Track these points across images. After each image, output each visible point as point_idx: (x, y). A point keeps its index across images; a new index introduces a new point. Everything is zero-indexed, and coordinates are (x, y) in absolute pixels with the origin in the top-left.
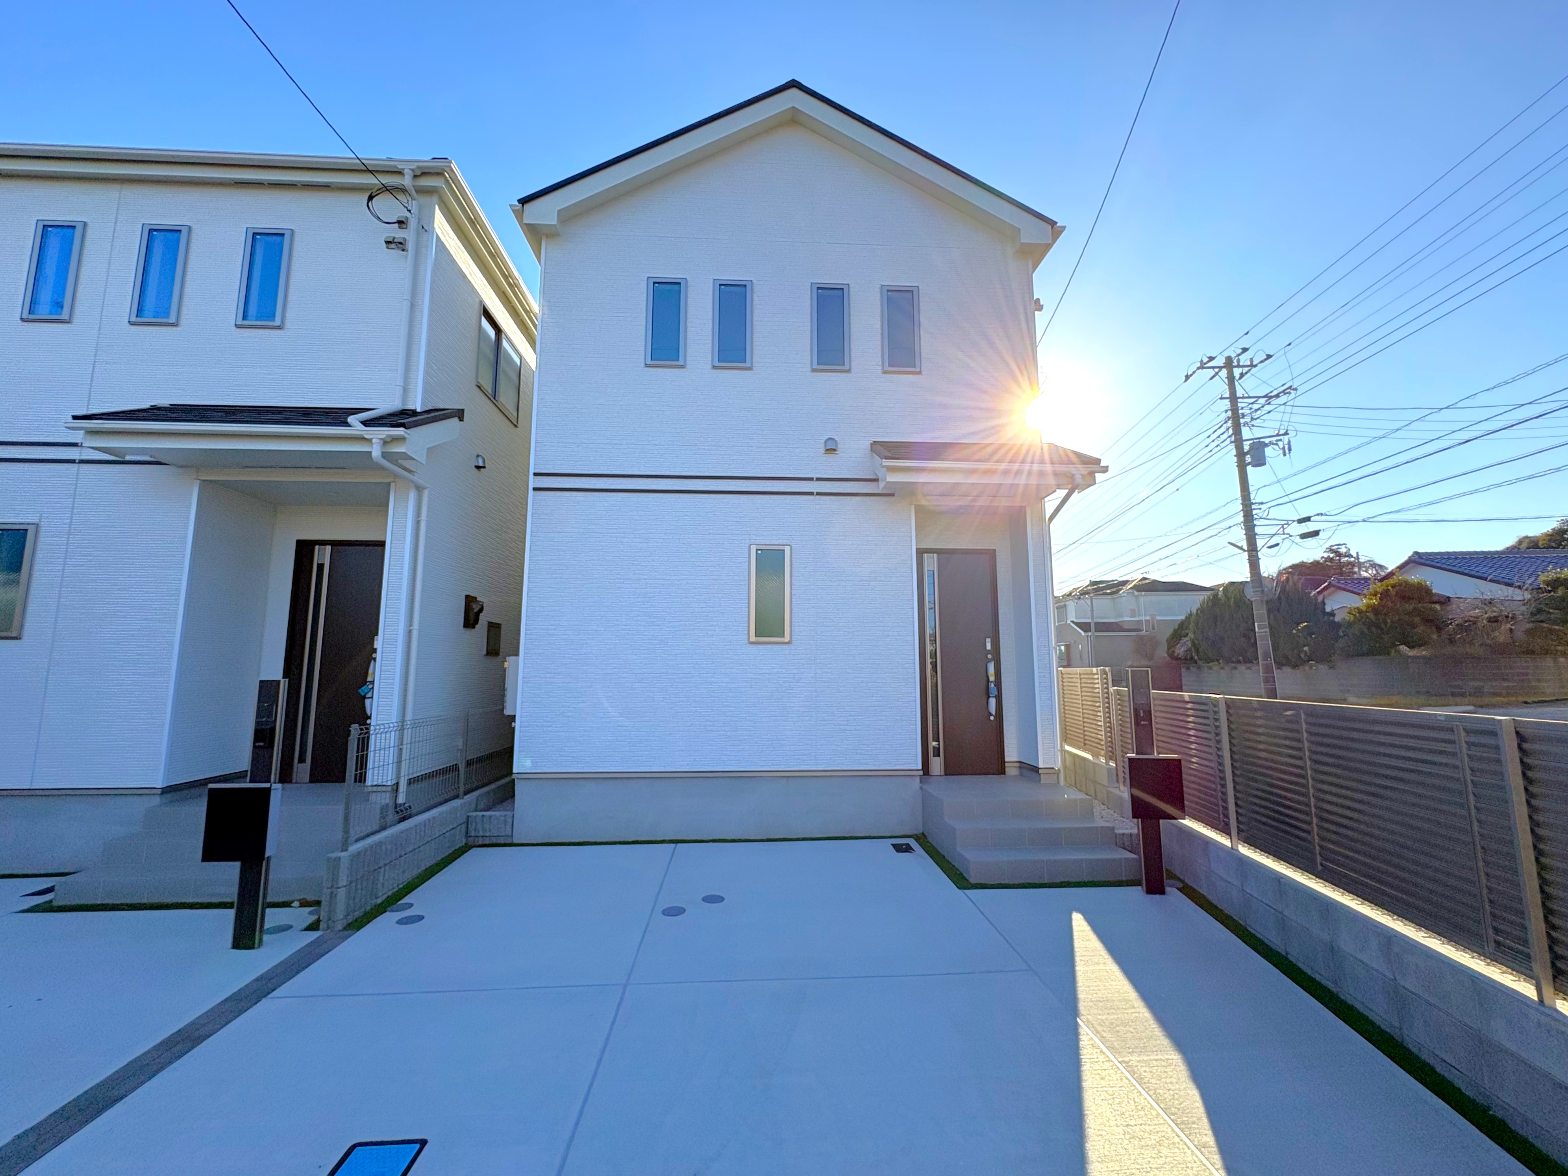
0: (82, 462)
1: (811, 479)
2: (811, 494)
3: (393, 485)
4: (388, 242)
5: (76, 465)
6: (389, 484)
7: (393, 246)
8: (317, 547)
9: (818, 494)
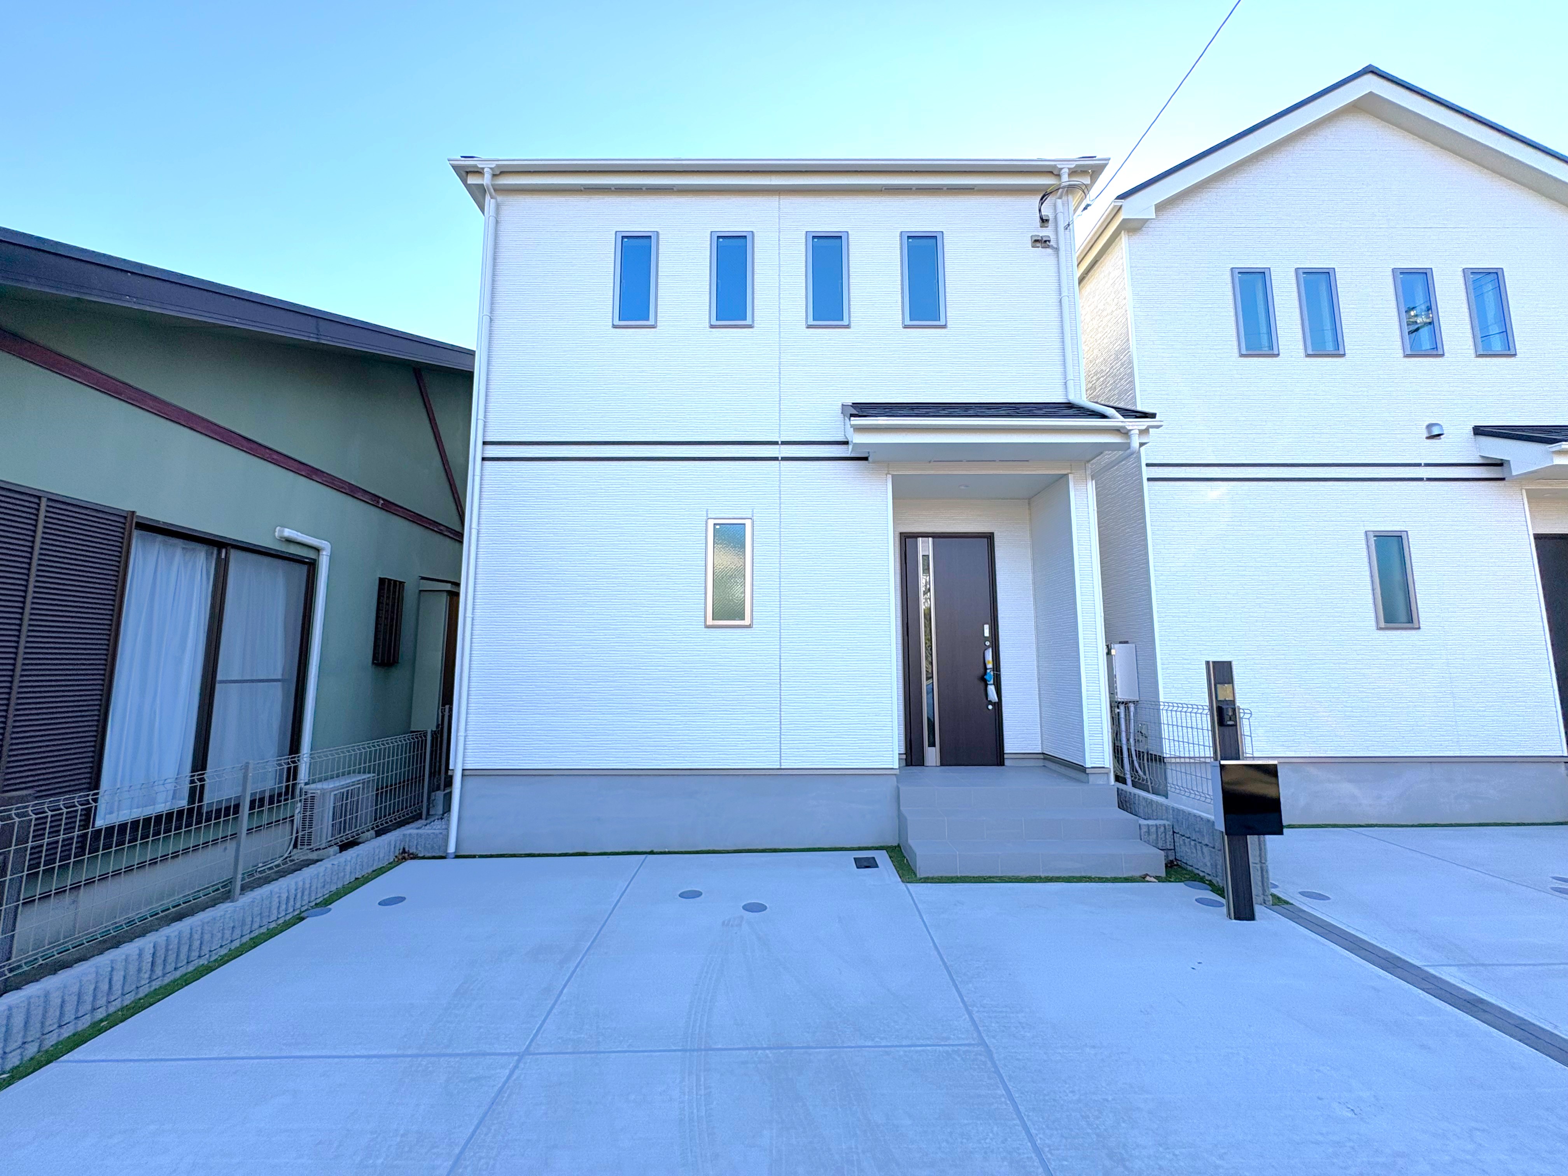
0: (785, 459)
1: (1419, 465)
2: (1421, 479)
3: (1070, 476)
4: (1036, 241)
6: (1067, 475)
7: (1038, 244)
8: (920, 539)
9: (1429, 479)
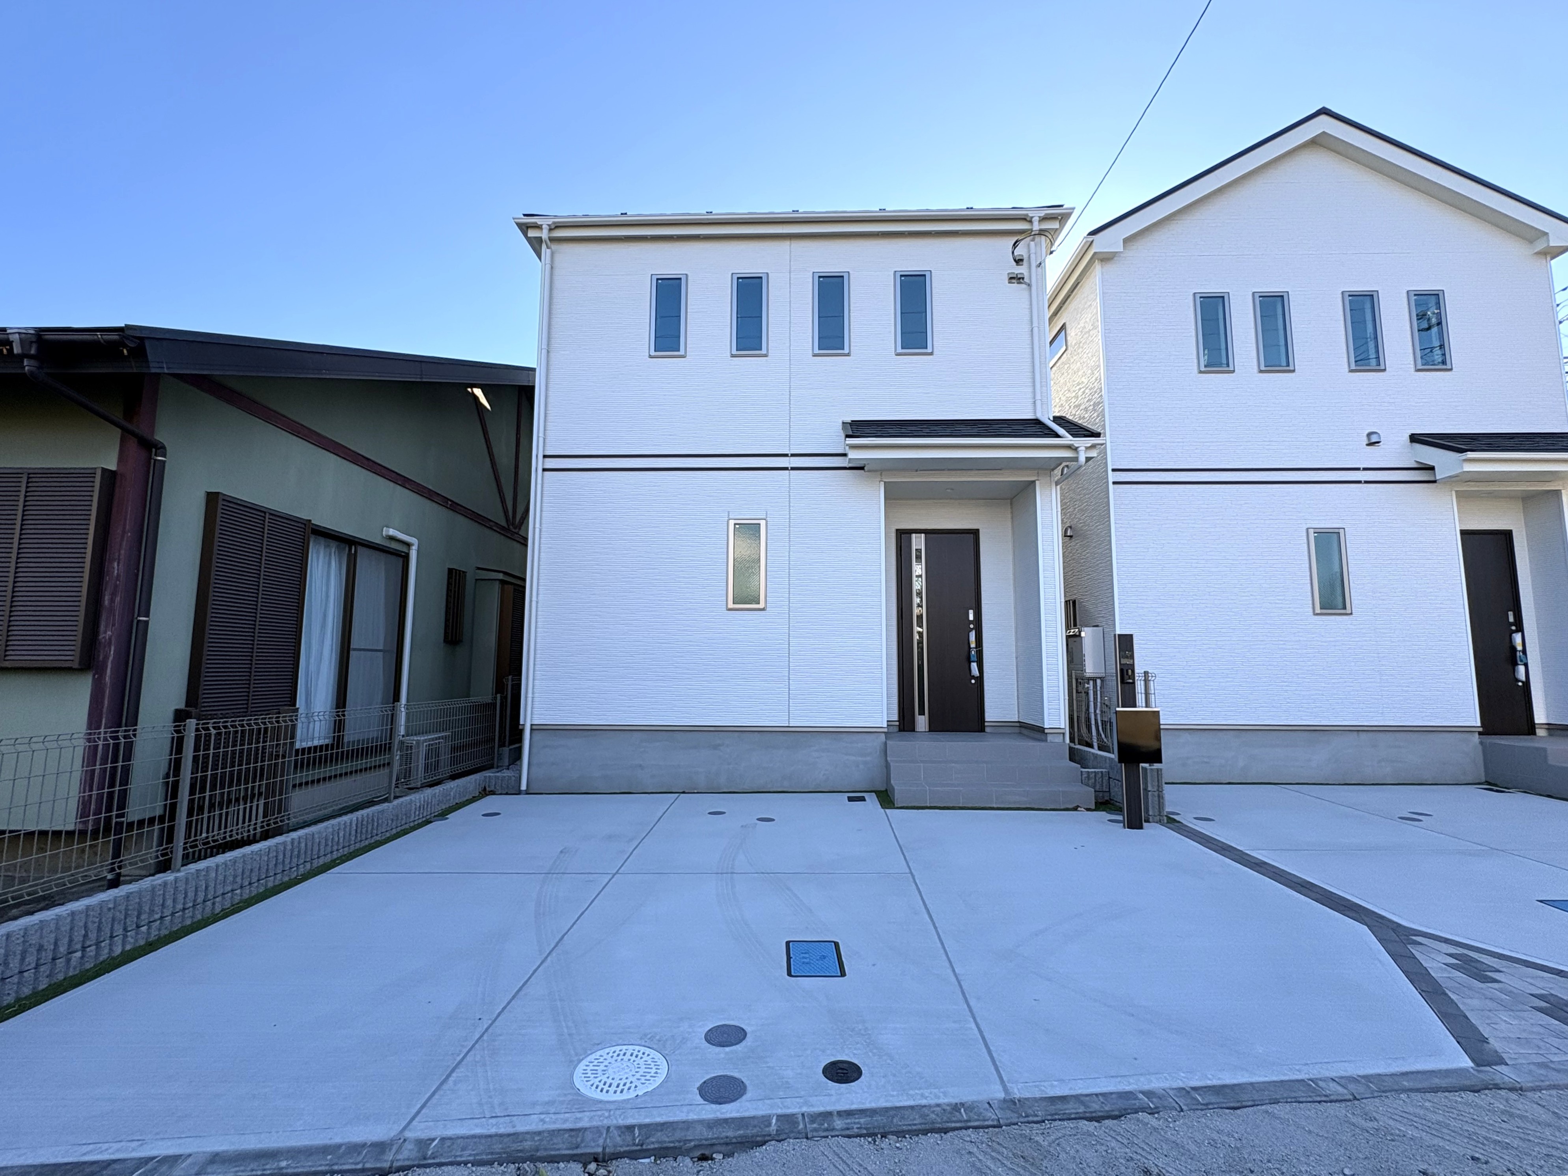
0: (793, 469)
1: (1358, 469)
2: (1359, 482)
3: (1037, 482)
4: (1011, 278)
5: (787, 472)
6: (1034, 482)
7: (1014, 281)
8: (914, 535)
9: (1366, 482)
